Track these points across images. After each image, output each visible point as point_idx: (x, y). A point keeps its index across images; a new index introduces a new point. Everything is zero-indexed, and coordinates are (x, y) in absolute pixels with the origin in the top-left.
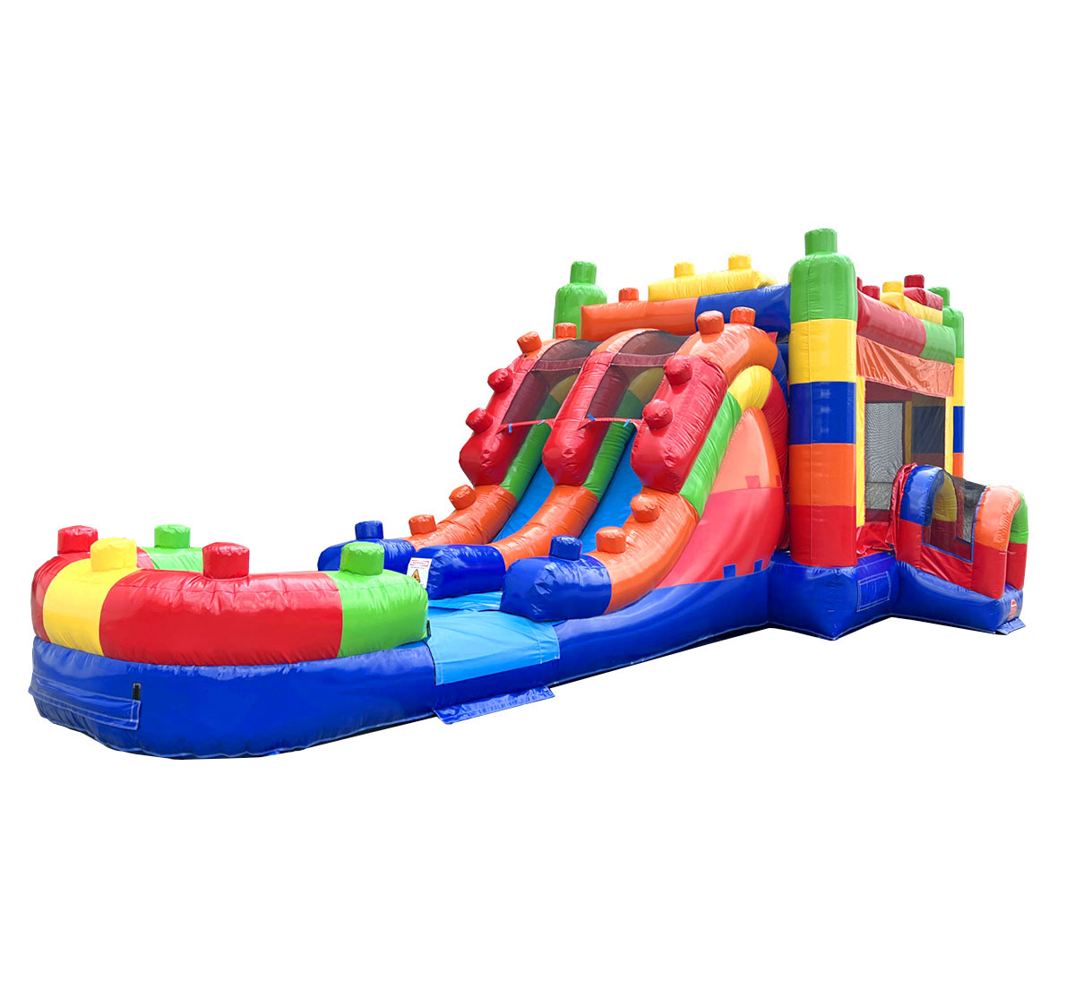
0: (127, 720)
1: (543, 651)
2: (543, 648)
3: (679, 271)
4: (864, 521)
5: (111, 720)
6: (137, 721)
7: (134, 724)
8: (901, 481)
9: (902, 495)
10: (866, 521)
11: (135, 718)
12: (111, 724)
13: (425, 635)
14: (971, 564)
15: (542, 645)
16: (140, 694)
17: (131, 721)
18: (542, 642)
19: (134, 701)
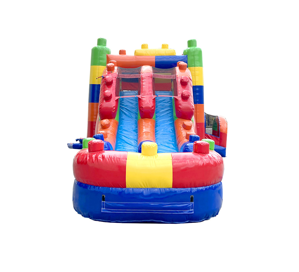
0: (189, 210)
3: (143, 46)
5: (182, 212)
6: (193, 210)
7: (192, 211)
11: (192, 209)
12: (182, 213)
14: (219, 138)
16: (193, 200)
17: (191, 210)
19: (191, 202)
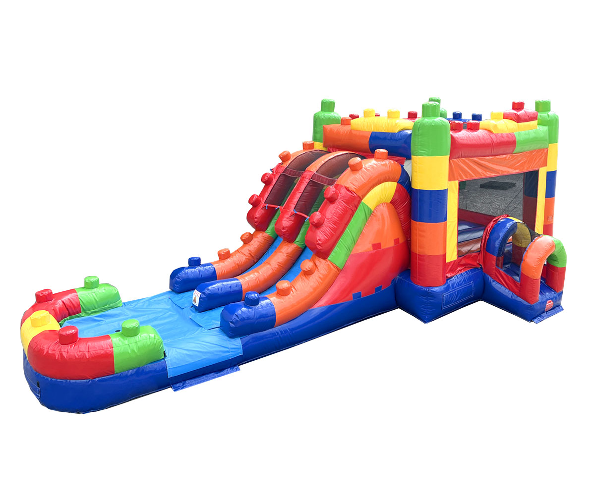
1: (232, 353)
2: (231, 352)
3: (366, 114)
4: (456, 257)
8: (489, 229)
9: (487, 237)
10: (458, 257)
13: (163, 357)
14: (519, 283)
15: (232, 350)
18: (231, 349)
